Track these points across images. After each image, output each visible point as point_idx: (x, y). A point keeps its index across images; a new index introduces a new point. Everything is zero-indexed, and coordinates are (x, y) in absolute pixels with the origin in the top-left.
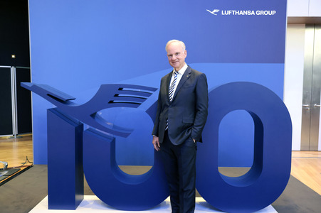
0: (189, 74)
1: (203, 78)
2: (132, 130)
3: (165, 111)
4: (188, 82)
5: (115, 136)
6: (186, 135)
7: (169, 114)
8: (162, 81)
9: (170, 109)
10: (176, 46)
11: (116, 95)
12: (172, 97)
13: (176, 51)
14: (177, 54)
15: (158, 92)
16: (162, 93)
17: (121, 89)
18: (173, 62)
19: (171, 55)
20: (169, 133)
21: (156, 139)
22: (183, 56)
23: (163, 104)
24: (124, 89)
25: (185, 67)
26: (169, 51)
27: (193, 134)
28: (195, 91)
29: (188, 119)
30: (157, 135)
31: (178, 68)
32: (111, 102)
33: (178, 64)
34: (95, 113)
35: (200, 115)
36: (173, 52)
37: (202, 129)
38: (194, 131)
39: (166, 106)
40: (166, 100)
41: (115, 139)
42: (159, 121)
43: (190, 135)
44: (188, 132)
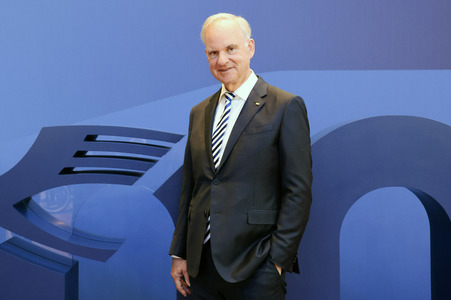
0: (262, 98)
1: (298, 107)
2: (119, 242)
3: (201, 194)
4: (261, 118)
5: (77, 258)
6: (258, 255)
7: (214, 202)
8: (193, 117)
9: (216, 188)
10: (229, 28)
11: (81, 154)
12: (219, 156)
13: (228, 43)
14: (230, 48)
15: (183, 143)
16: (195, 146)
17: (91, 138)
18: (221, 69)
19: (216, 53)
20: (214, 250)
21: (181, 266)
22: (245, 52)
23: (195, 176)
24: (99, 138)
25: (252, 80)
26: (211, 41)
27: (277, 252)
28: (278, 142)
29: (261, 215)
30: (183, 255)
31: (234, 83)
32: (68, 171)
33: (232, 75)
34: (28, 200)
35: (292, 204)
36: (220, 46)
37: (297, 240)
38: (278, 246)
39: (204, 179)
40: (205, 164)
41: (76, 265)
42: (188, 219)
43: (269, 255)
44: (263, 247)
